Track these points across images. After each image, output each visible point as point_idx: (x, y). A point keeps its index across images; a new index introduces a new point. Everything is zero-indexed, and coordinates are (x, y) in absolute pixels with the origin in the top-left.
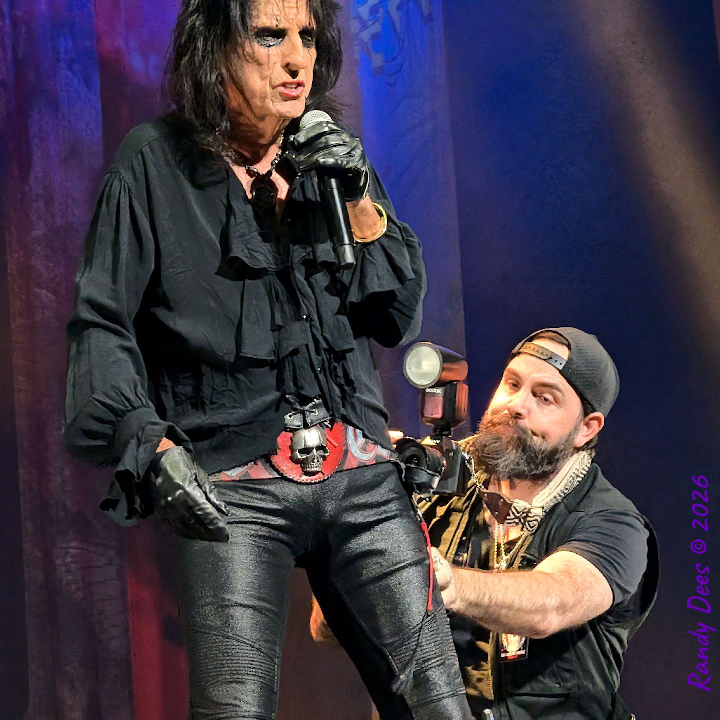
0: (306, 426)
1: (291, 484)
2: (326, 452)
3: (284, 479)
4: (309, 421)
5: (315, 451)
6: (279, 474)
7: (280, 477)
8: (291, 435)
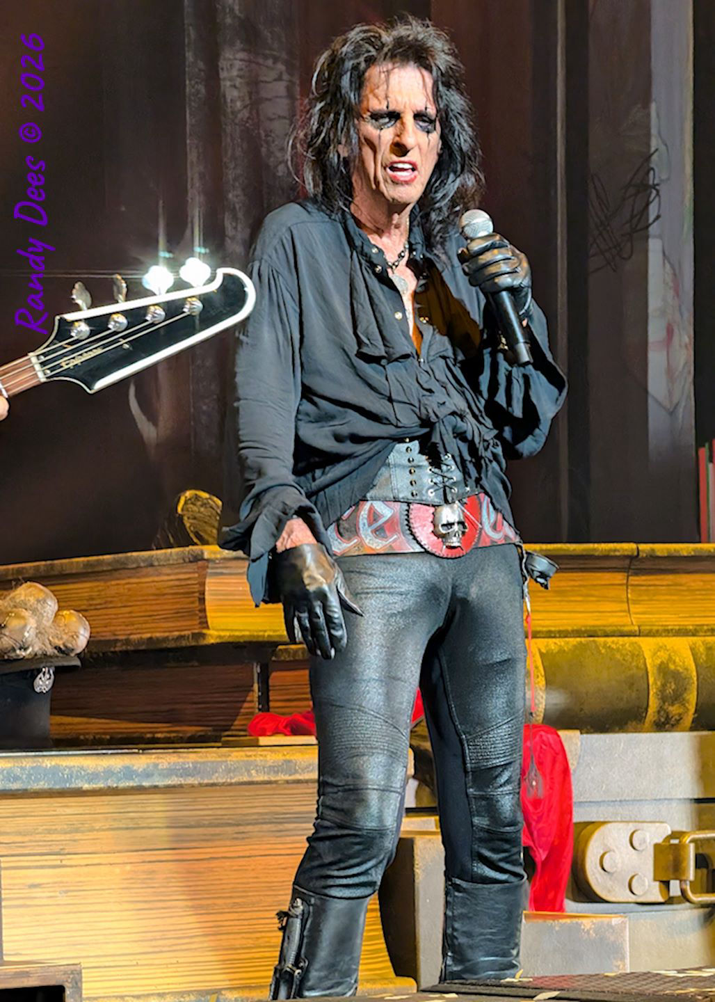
0: (446, 501)
1: (433, 557)
2: (465, 527)
3: (427, 552)
4: (450, 499)
5: (456, 524)
6: (422, 546)
7: (423, 550)
8: (432, 510)
